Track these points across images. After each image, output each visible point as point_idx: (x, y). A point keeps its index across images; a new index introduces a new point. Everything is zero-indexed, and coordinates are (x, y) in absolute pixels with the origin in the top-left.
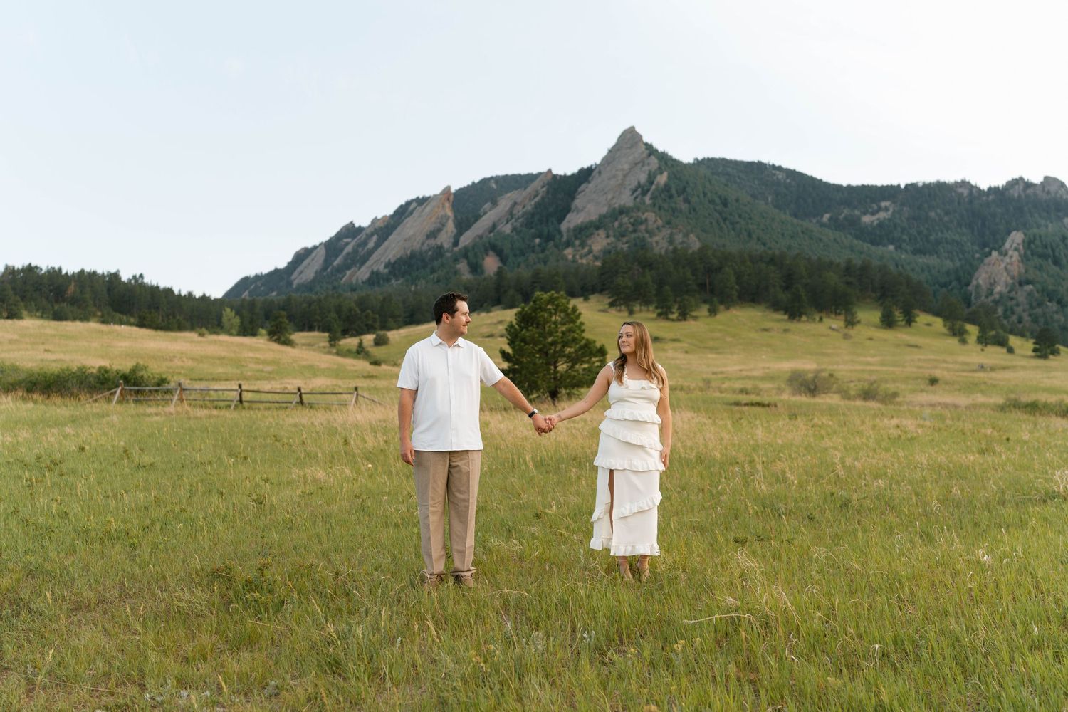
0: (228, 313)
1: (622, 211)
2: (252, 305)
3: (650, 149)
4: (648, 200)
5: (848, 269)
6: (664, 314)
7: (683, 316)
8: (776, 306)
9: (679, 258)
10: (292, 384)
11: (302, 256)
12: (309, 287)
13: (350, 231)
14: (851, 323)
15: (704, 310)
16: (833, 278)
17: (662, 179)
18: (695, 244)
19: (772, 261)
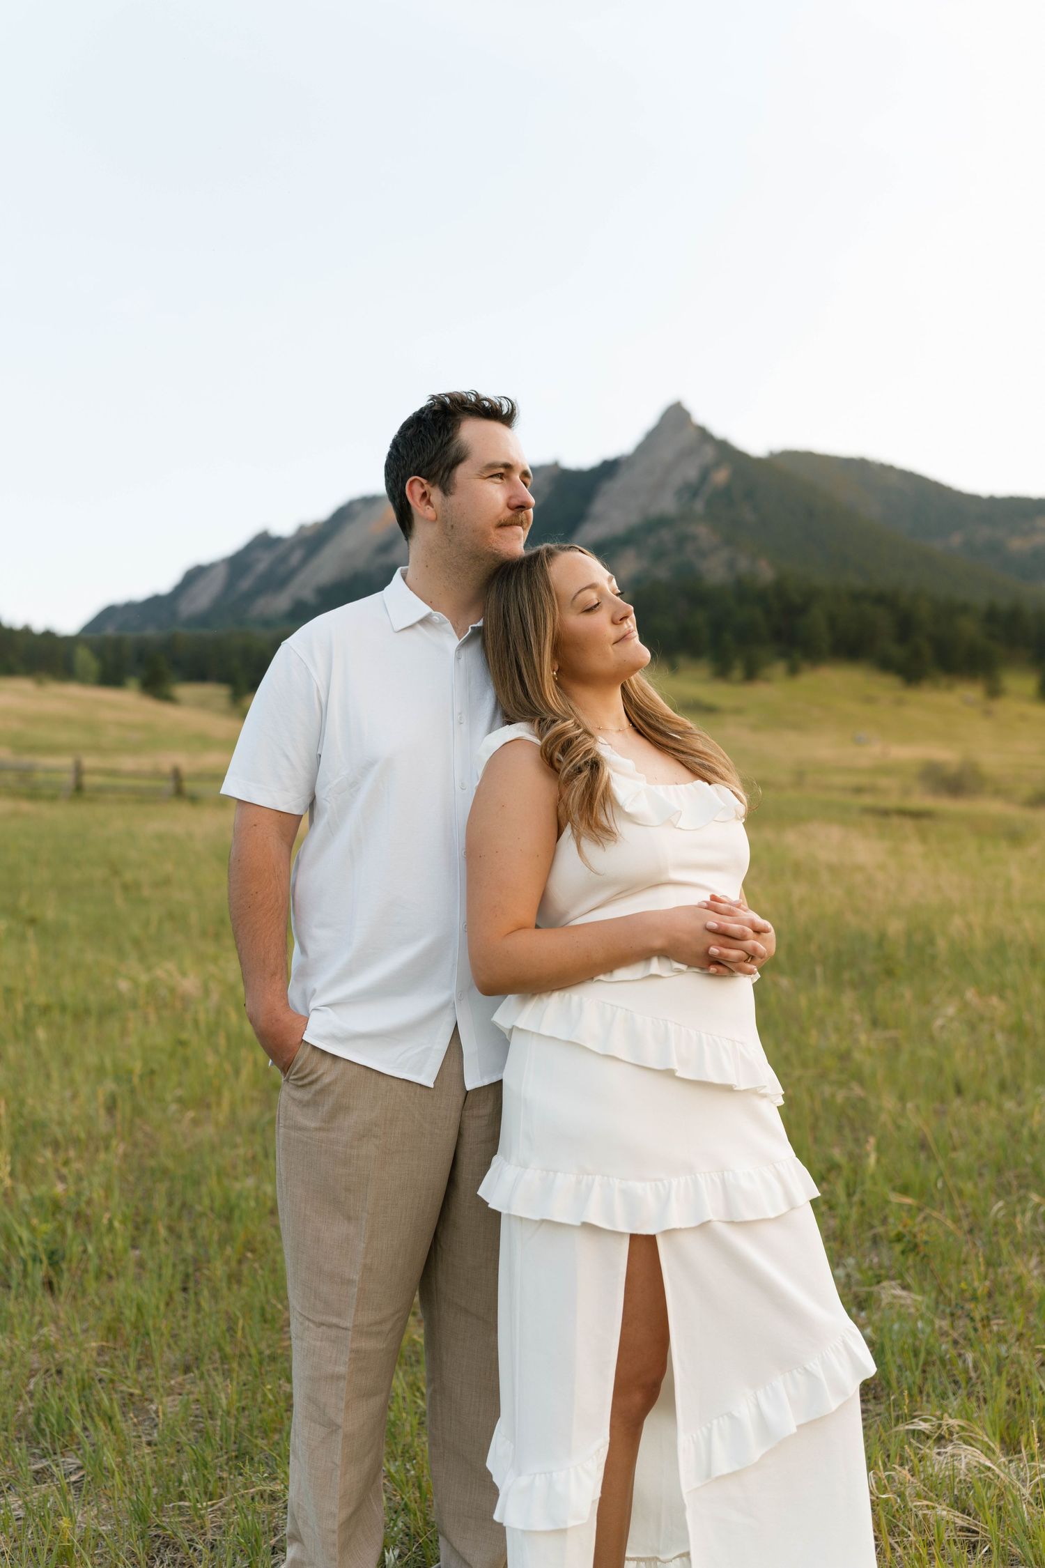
0: (83, 656)
1: (661, 522)
2: (117, 644)
3: (704, 435)
4: (699, 506)
5: (991, 616)
6: (722, 672)
7: (751, 675)
8: (886, 665)
9: (743, 591)
10: (168, 760)
11: (194, 576)
12: (203, 620)
13: (263, 542)
14: (994, 692)
15: (779, 669)
16: (969, 628)
17: (721, 476)
18: (766, 573)
19: (881, 599)
